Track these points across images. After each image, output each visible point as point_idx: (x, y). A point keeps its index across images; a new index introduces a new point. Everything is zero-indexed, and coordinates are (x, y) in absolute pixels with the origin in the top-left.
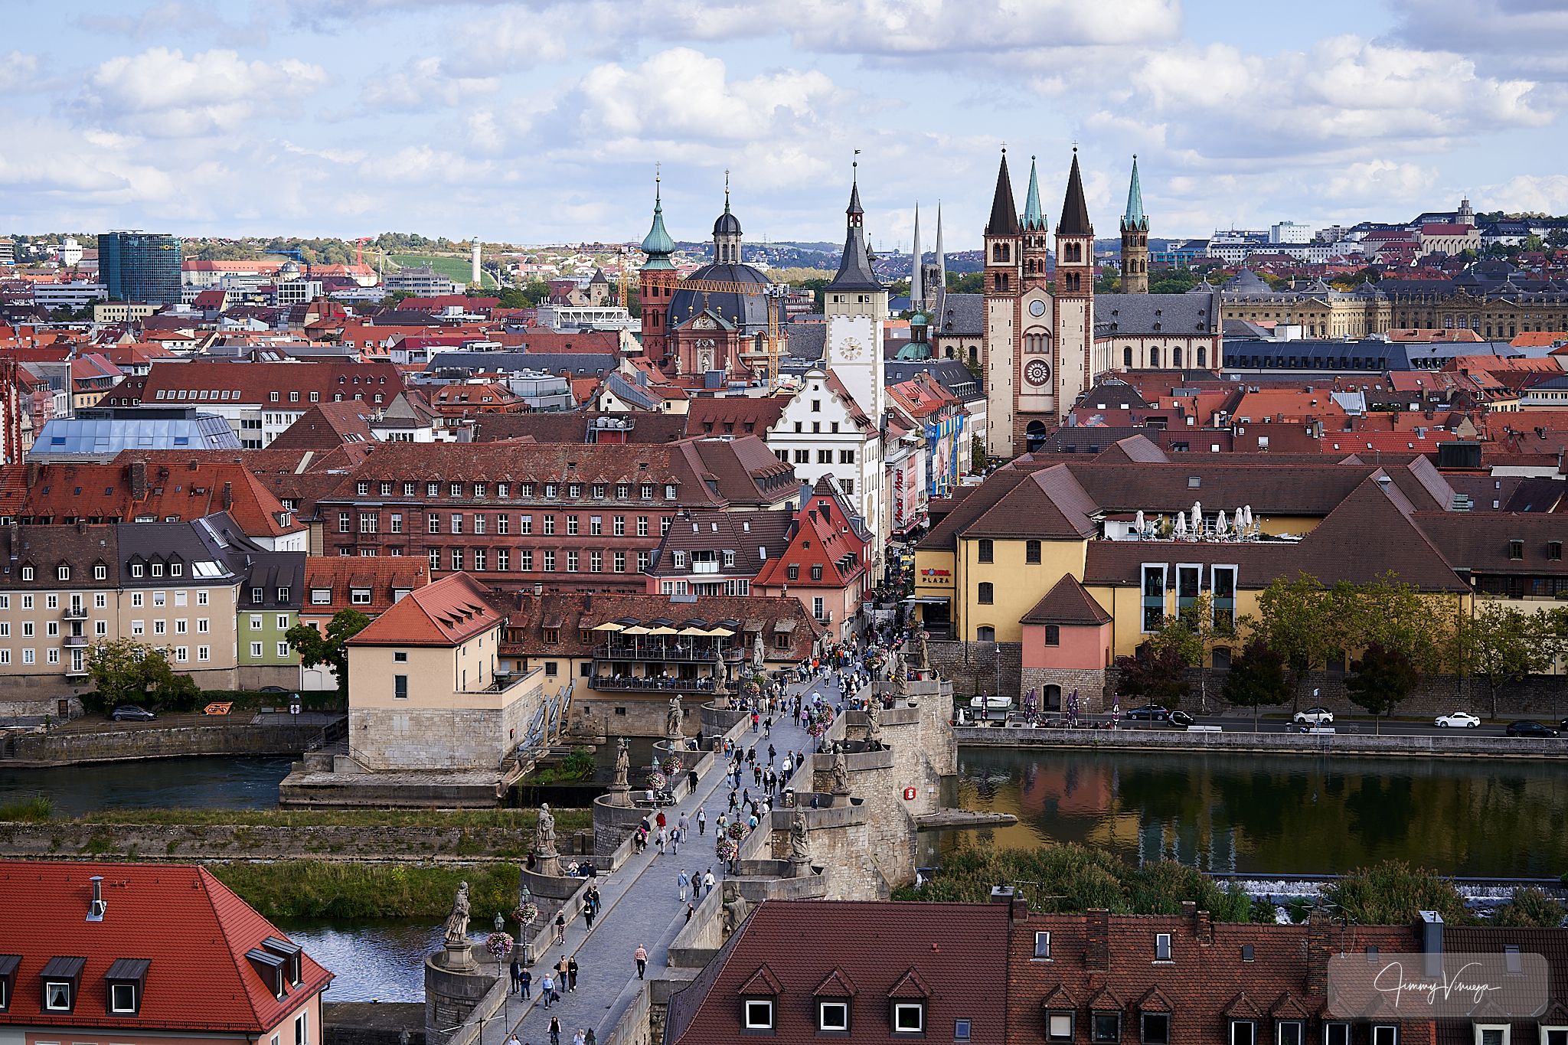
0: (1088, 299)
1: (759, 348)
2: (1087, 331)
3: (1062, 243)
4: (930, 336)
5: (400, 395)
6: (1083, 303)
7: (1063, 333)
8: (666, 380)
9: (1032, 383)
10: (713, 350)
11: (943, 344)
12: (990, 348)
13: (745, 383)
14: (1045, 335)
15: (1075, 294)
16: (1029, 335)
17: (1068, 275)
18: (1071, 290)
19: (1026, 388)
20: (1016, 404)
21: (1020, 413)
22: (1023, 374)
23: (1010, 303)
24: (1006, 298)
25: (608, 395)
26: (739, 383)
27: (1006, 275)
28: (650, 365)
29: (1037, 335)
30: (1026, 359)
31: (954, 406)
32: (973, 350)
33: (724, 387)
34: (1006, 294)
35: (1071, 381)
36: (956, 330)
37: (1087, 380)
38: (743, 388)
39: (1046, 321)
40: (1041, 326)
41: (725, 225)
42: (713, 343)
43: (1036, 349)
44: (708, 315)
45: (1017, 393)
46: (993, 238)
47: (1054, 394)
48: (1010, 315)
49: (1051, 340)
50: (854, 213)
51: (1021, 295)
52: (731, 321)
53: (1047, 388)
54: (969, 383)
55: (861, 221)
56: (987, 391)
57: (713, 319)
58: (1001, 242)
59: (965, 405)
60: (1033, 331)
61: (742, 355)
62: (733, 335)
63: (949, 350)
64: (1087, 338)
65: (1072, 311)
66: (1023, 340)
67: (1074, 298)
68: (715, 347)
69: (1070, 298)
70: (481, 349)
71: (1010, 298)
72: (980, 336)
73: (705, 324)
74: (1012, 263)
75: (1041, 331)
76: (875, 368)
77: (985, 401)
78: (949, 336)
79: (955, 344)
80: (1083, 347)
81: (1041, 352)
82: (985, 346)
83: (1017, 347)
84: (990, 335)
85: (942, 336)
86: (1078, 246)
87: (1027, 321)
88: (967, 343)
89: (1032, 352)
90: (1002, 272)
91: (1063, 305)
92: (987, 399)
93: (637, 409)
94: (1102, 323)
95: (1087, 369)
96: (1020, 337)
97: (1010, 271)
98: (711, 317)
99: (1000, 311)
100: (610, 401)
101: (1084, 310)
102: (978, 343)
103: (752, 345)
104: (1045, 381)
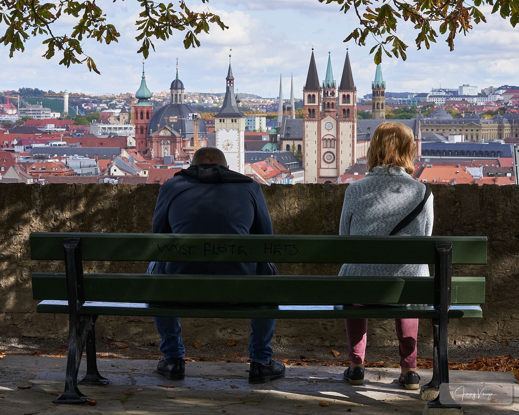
0: (353, 122)
1: (192, 144)
2: (353, 137)
3: (341, 94)
4: (278, 140)
5: (11, 167)
6: (351, 124)
7: (341, 138)
8: (144, 160)
9: (327, 162)
10: (169, 146)
11: (285, 143)
12: (306, 145)
13: (183, 162)
14: (333, 139)
15: (347, 119)
16: (325, 139)
17: (344, 110)
18: (344, 117)
19: (323, 165)
20: (318, 173)
21: (320, 177)
22: (322, 158)
23: (316, 124)
24: (314, 121)
25: (114, 167)
26: (180, 162)
27: (314, 110)
28: (136, 153)
29: (329, 139)
30: (324, 151)
31: (285, 173)
32: (299, 146)
33: (173, 164)
34: (313, 119)
35: (345, 162)
36: (292, 136)
37: (353, 161)
38: (182, 164)
39: (333, 132)
40: (331, 135)
41: (176, 85)
42: (169, 142)
43: (329, 146)
44: (167, 129)
45: (319, 168)
46: (307, 91)
47: (337, 168)
48: (316, 129)
49: (336, 142)
50: (230, 80)
51: (321, 120)
52: (178, 132)
53: (333, 165)
54: (295, 162)
55: (233, 83)
56: (304, 167)
57: (169, 131)
58: (311, 94)
59: (291, 174)
60: (327, 137)
61: (184, 148)
62: (179, 139)
63: (288, 146)
64: (353, 141)
65: (346, 127)
66: (322, 142)
67: (347, 121)
68: (171, 144)
69: (345, 121)
70: (56, 145)
71: (316, 121)
72: (301, 139)
73: (166, 133)
74: (317, 104)
75: (331, 137)
76: (239, 154)
77: (303, 171)
78: (288, 139)
79: (290, 143)
80: (351, 145)
81: (331, 147)
82: (304, 144)
83: (319, 145)
84: (306, 139)
85: (284, 139)
86: (348, 96)
87: (324, 132)
88: (297, 143)
89: (326, 147)
90: (311, 108)
91: (341, 124)
92: (305, 170)
93: (128, 174)
94: (362, 134)
95: (353, 156)
96: (320, 140)
97: (315, 108)
98: (168, 130)
99: (310, 127)
100: (115, 170)
101: (351, 127)
102: (301, 143)
103: (189, 144)
104: (333, 161)
